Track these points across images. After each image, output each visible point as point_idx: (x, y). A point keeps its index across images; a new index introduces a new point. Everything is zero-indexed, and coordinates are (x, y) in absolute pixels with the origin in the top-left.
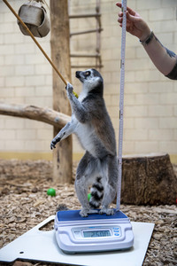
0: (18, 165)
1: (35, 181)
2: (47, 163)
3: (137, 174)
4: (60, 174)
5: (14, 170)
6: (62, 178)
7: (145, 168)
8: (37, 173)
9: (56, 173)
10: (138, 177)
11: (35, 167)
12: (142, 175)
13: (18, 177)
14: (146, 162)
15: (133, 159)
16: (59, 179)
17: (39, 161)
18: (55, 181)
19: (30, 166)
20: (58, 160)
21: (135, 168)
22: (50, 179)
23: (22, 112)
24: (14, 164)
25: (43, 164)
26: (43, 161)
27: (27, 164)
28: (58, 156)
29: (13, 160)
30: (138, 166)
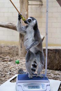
0: (4, 47)
1: (11, 55)
2: (17, 46)
3: (55, 57)
4: (22, 53)
5: (2, 49)
6: (22, 55)
7: (59, 54)
8: (12, 51)
9: (20, 52)
10: (55, 58)
11: (12, 48)
12: (57, 57)
13: (4, 53)
14: (59, 51)
15: (54, 50)
16: (21, 55)
17: (13, 45)
18: (19, 56)
19: (9, 47)
20: (21, 47)
21: (54, 54)
22: (17, 55)
23: (6, 25)
24: (3, 46)
25: (15, 47)
26: (15, 45)
27: (8, 46)
28: (21, 45)
29: (2, 44)
30: (56, 53)
